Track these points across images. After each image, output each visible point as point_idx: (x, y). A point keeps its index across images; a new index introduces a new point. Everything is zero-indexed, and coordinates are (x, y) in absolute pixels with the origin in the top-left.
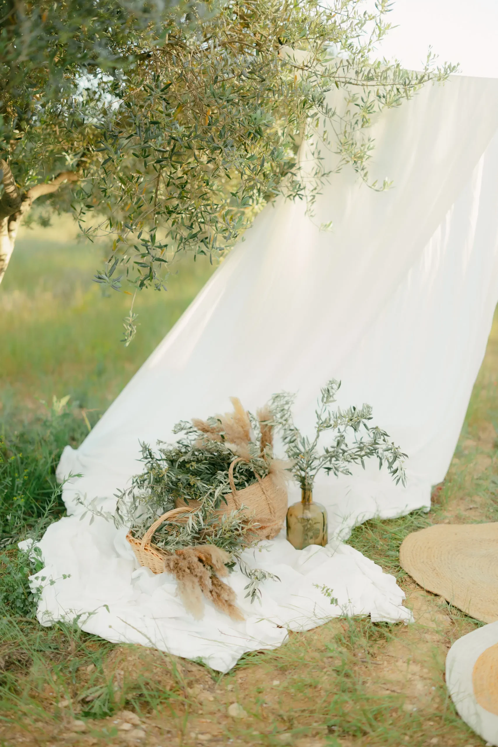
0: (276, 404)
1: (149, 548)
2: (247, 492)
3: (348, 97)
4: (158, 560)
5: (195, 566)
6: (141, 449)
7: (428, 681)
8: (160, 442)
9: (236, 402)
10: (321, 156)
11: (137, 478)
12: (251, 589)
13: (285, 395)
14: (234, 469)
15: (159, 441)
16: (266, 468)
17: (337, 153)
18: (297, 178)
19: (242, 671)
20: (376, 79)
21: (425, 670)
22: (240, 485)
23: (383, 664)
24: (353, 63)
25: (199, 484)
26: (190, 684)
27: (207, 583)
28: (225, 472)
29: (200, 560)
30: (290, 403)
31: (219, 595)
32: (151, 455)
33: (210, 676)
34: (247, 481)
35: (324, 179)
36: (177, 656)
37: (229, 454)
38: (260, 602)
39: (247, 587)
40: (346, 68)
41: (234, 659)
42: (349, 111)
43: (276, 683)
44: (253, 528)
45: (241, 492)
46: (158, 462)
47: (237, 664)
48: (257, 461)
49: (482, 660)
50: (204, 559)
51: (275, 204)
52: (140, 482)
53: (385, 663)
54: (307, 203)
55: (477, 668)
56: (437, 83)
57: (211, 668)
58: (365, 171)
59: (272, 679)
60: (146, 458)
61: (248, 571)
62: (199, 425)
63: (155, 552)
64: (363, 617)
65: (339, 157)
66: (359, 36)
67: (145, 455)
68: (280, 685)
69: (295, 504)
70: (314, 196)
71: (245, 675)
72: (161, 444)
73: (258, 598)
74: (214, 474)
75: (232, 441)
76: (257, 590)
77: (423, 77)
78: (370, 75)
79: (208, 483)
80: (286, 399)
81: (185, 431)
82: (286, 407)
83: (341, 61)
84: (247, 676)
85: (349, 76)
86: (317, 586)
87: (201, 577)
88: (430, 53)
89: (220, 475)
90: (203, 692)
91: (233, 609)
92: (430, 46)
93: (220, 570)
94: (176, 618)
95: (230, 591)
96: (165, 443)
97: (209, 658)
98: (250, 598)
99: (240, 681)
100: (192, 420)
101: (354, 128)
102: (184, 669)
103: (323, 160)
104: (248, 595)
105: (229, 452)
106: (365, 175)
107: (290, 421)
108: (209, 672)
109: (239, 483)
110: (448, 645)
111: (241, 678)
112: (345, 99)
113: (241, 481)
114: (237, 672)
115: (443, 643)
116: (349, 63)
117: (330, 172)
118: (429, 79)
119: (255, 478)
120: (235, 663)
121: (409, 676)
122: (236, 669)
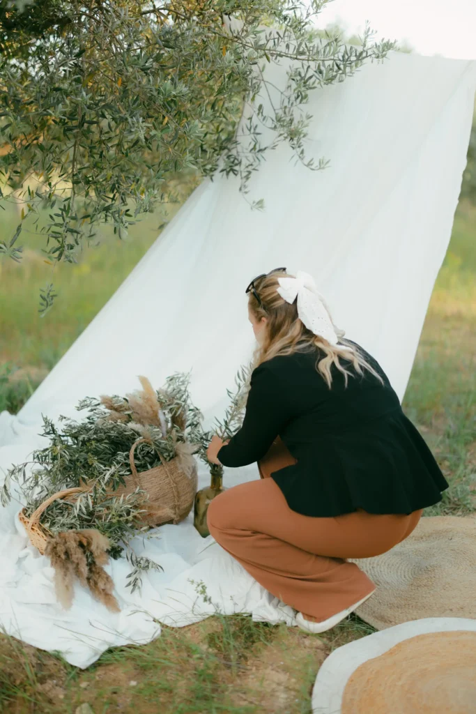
0: (172, 387)
1: (36, 528)
2: (148, 475)
3: (290, 71)
4: (42, 542)
5: (73, 552)
6: (44, 424)
7: (293, 693)
8: (62, 418)
9: (144, 381)
10: (257, 131)
11: (38, 453)
12: (132, 579)
13: (179, 376)
14: (136, 450)
15: (61, 416)
16: (171, 451)
17: (271, 128)
18: (234, 152)
19: (103, 668)
20: (308, 54)
21: (293, 680)
22: (142, 467)
23: (251, 670)
24: (284, 36)
25: (96, 464)
26: (42, 681)
27: (83, 570)
28: (126, 453)
29: (81, 545)
30: (186, 383)
31: (96, 583)
32: (54, 430)
33: (65, 671)
34: (151, 464)
35: (259, 155)
36: (34, 648)
37: (133, 434)
38: (140, 592)
39: (129, 576)
40: (276, 40)
41: (96, 654)
42: (290, 86)
43: (133, 683)
44: (138, 515)
45: (142, 474)
46: (62, 438)
47: (99, 660)
48: (160, 443)
49: (361, 671)
50: (85, 544)
51: (213, 178)
52: (40, 458)
53: (254, 668)
54: (242, 178)
55: (352, 681)
56: (375, 60)
57: (67, 663)
58: (302, 148)
59: (130, 679)
60: (48, 433)
61: (134, 559)
62: (106, 403)
63: (41, 533)
64: (245, 615)
65: (276, 133)
66: (296, 8)
67: (48, 430)
68: (137, 685)
69: (204, 489)
70: (250, 173)
71: (104, 672)
72: (64, 420)
73: (139, 588)
74: (114, 454)
75: (140, 421)
76: (139, 580)
77: (361, 53)
78: (301, 50)
79: (107, 463)
80: (181, 379)
81: (89, 408)
82: (183, 388)
83: (271, 34)
84: (105, 674)
85: (279, 49)
86: (193, 582)
87: (78, 564)
88: (369, 29)
89: (121, 456)
90: (55, 689)
91: (109, 599)
92: (368, 21)
93: (99, 557)
94: (48, 605)
95: (108, 579)
96: (69, 419)
97: (67, 652)
98: (131, 587)
99: (97, 678)
100: (102, 397)
101: (292, 104)
102: (39, 662)
103: (259, 136)
104: (129, 584)
105: (132, 432)
106: (302, 152)
107: (189, 402)
108: (65, 667)
109: (141, 464)
110: (327, 653)
111: (99, 675)
112: (287, 73)
113: (143, 462)
114: (98, 668)
115: (322, 650)
116: (280, 36)
117: (265, 149)
118: (367, 57)
119: (159, 460)
120: (97, 658)
121: (274, 686)
122: (96, 665)
